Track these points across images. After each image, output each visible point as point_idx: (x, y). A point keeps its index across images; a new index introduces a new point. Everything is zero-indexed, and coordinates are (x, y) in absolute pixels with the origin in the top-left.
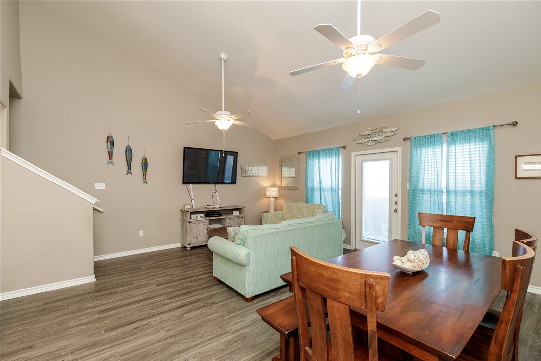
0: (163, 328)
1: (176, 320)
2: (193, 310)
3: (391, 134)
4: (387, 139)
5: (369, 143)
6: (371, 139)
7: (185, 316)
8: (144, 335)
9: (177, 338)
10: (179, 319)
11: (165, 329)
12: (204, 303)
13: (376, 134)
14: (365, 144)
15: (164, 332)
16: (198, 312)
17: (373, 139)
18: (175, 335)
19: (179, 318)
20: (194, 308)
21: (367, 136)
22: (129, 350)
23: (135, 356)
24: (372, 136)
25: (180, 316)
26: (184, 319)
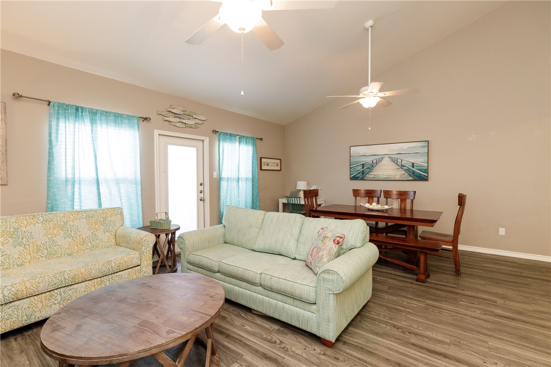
0: (489, 348)
1: (464, 344)
2: (430, 339)
3: (201, 122)
4: (196, 126)
5: (178, 125)
6: (181, 120)
7: (448, 341)
8: (520, 357)
9: (479, 329)
10: (459, 342)
11: (486, 345)
12: (407, 336)
13: (187, 117)
14: (173, 123)
15: (489, 343)
16: (429, 333)
17: (184, 121)
18: (479, 333)
19: (458, 344)
20: (426, 340)
21: (176, 115)
22: (545, 354)
23: (537, 345)
24: (182, 117)
25: (455, 345)
26: (454, 339)
